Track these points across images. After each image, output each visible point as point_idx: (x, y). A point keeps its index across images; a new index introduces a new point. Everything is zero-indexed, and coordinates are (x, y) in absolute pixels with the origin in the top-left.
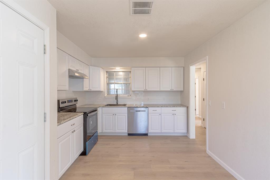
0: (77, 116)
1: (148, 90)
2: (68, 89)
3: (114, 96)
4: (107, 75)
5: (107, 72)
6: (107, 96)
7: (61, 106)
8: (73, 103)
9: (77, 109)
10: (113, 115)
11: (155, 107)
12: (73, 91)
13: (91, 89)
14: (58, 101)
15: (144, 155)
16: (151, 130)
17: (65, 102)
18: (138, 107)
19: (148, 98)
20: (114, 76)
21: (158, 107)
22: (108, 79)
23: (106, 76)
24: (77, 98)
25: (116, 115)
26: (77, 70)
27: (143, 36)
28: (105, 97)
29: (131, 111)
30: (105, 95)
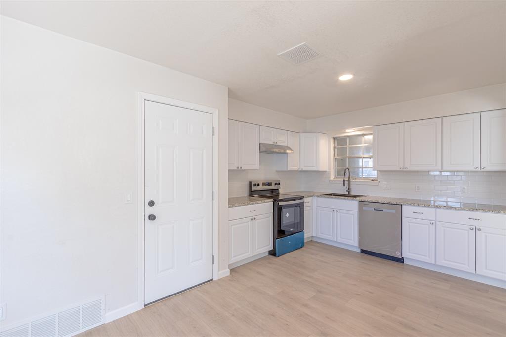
0: (260, 202)
1: (409, 169)
2: (258, 168)
3: (341, 180)
4: (334, 143)
5: (334, 139)
6: (335, 179)
7: (254, 188)
8: (273, 187)
9: (280, 195)
10: (333, 211)
11: (418, 205)
12: (276, 171)
13: (303, 168)
14: (250, 183)
15: (355, 285)
16: (409, 253)
17: (259, 185)
18: (379, 202)
19: (418, 187)
20: (347, 145)
21: (425, 206)
22: (336, 150)
23: (332, 145)
24: (279, 181)
25: (337, 211)
26: (274, 143)
27: (346, 77)
28: (330, 181)
29: (364, 208)
30: (330, 178)
